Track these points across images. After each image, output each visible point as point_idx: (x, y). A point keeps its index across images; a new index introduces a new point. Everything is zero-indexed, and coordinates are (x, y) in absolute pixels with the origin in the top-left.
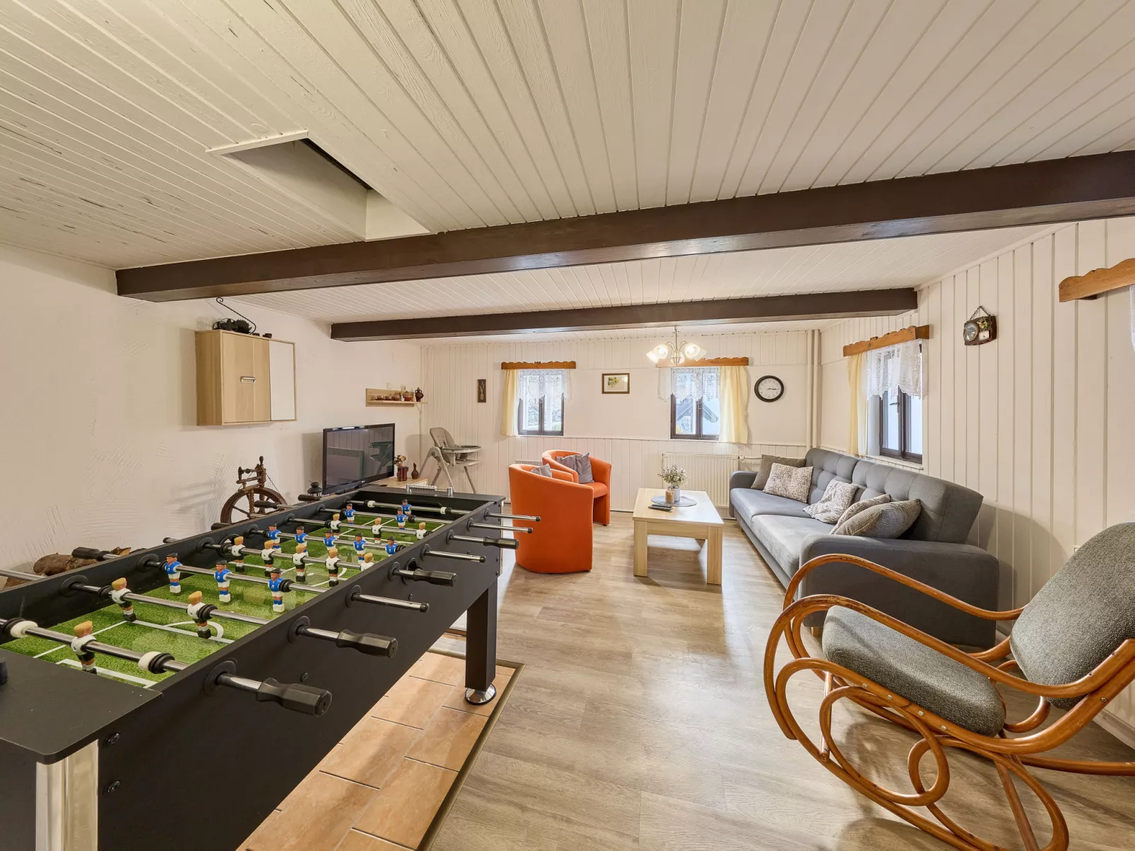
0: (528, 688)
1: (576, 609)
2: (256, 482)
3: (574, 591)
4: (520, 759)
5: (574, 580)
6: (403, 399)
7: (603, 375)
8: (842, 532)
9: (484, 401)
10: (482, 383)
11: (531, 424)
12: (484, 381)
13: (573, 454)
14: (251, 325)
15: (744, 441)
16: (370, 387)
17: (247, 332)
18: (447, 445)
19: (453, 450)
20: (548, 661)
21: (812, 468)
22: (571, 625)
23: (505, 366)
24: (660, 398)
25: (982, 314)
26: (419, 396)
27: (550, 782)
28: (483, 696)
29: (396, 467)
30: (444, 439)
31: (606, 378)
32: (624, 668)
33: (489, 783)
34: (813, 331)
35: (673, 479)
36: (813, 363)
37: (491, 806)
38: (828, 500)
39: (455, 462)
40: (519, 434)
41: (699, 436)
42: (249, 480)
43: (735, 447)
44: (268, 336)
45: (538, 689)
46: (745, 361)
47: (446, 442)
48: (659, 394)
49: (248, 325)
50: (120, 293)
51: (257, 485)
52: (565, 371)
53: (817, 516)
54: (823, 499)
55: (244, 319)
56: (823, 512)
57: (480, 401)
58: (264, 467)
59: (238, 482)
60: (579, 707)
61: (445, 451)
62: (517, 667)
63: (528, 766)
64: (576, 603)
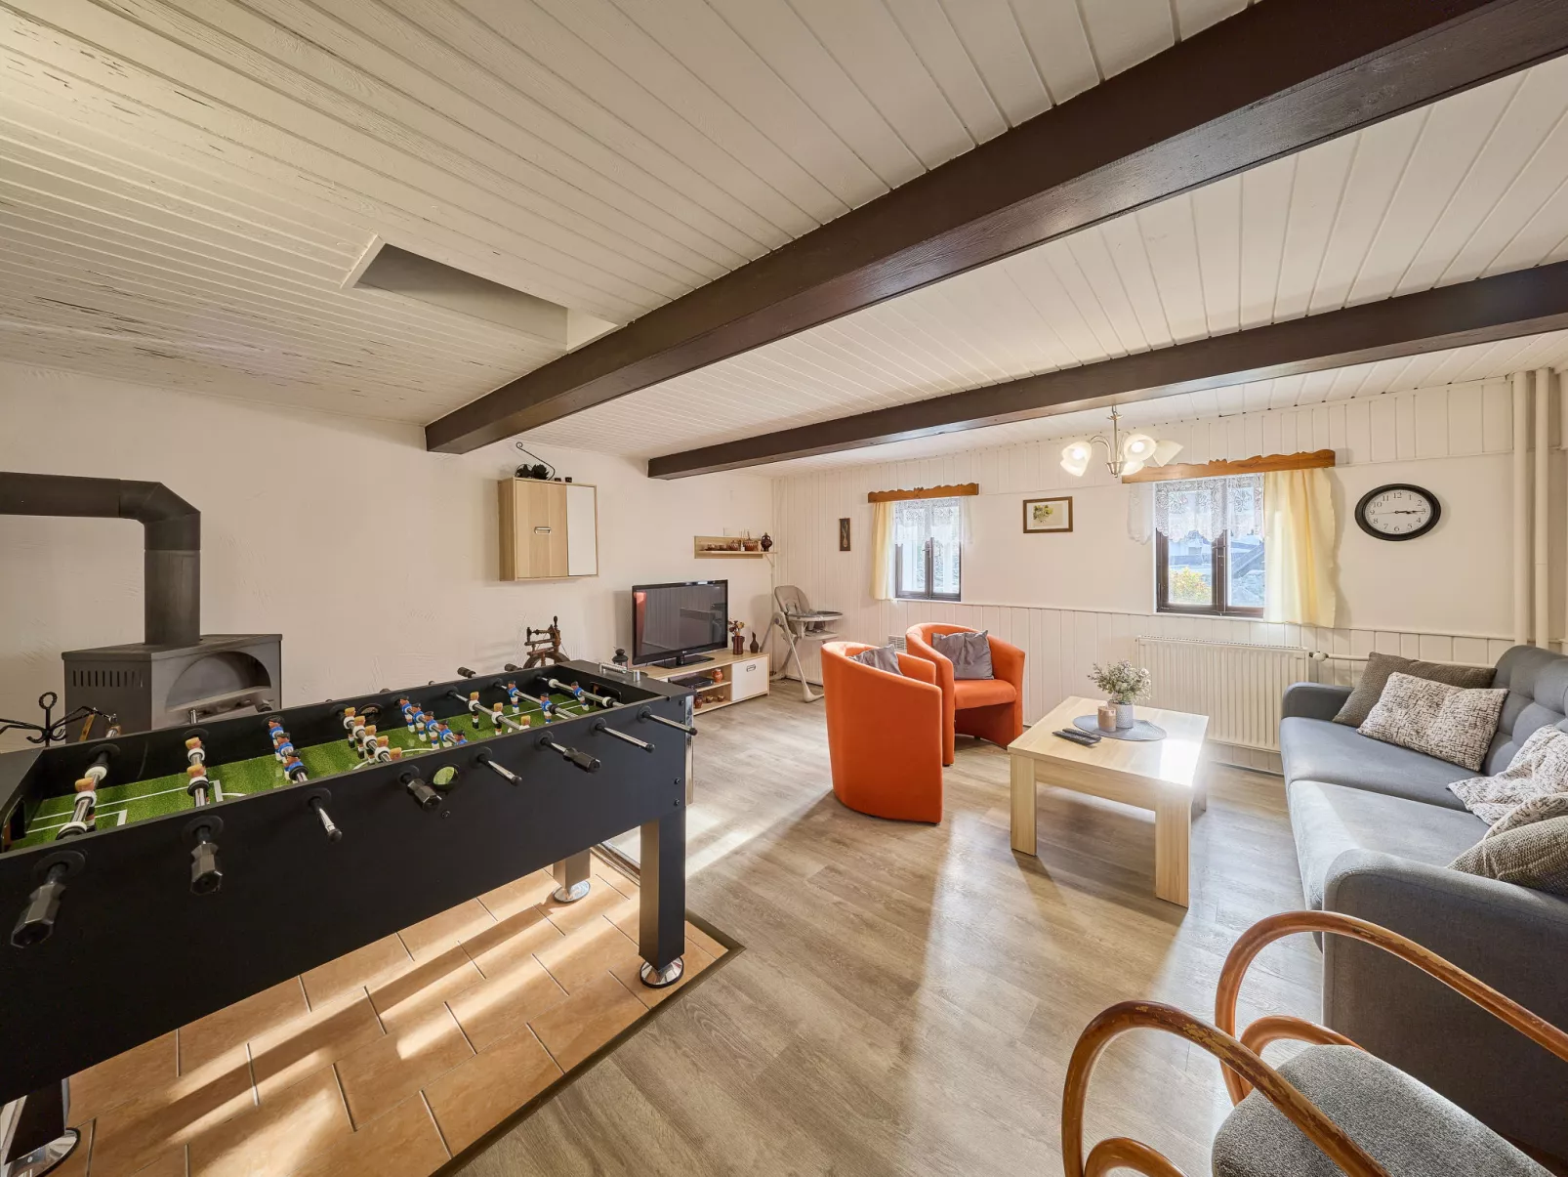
0: (724, 987)
1: (874, 882)
2: (550, 645)
3: (890, 851)
4: (643, 1093)
5: (900, 834)
6: (743, 549)
7: (1025, 502)
8: (1471, 863)
9: (848, 549)
10: (845, 524)
11: (913, 582)
12: (848, 520)
13: (961, 631)
14: (548, 469)
15: (1327, 619)
16: (699, 534)
17: (545, 478)
18: (799, 610)
19: (799, 618)
20: (781, 954)
21: (1503, 691)
22: (852, 907)
23: (874, 498)
24: (1133, 538)
26: (766, 544)
27: (657, 1150)
28: (660, 975)
29: (731, 635)
30: (797, 601)
31: (1031, 507)
32: (888, 1007)
33: (586, 1109)
34: (1531, 375)
35: (1118, 686)
36: (1531, 447)
37: (565, 1146)
38: (1523, 773)
39: (803, 634)
40: (897, 596)
41: (1219, 607)
42: (540, 642)
43: (1307, 634)
44: (568, 480)
45: (738, 992)
46: (1326, 459)
47: (798, 605)
48: (1130, 531)
49: (545, 469)
50: (429, 448)
51: (549, 649)
52: (963, 499)
53: (1479, 809)
54: (1509, 770)
55: (542, 463)
56: (1500, 801)
57: (842, 548)
58: (559, 628)
59: (526, 644)
60: (774, 1045)
61: (790, 618)
62: (733, 947)
63: (646, 1109)
64: (882, 872)
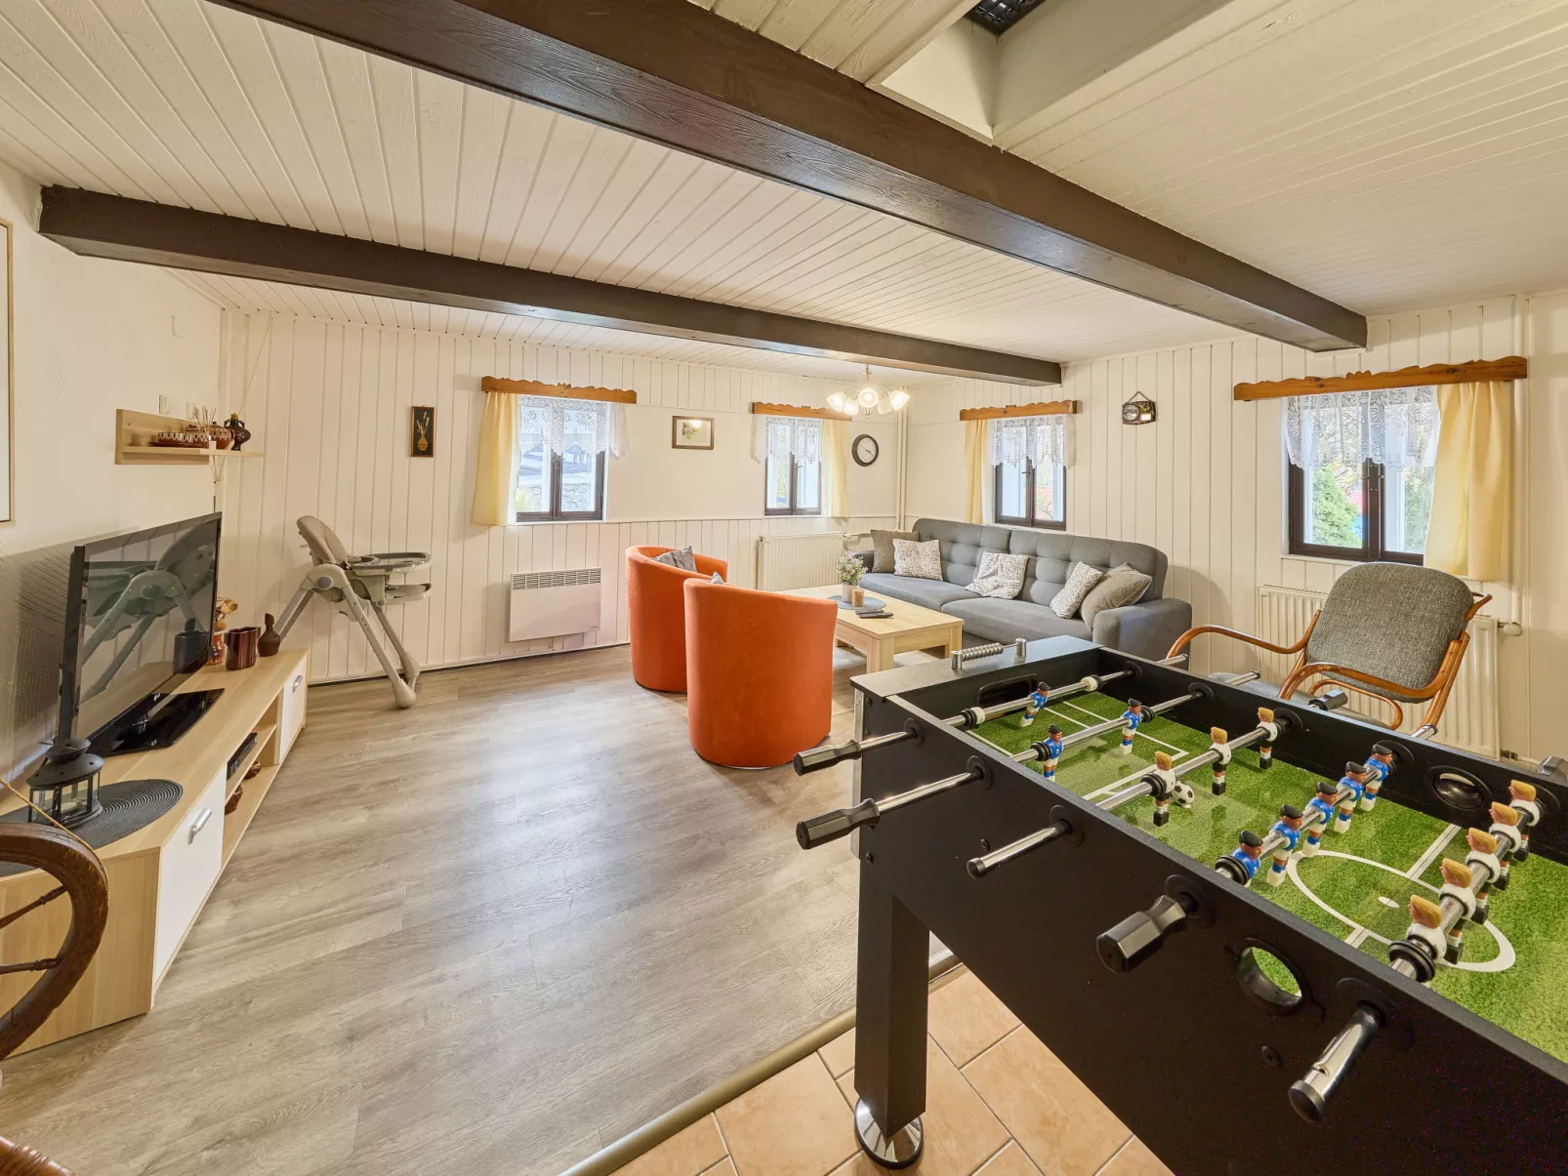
7: (675, 418)
9: (428, 452)
10: (423, 416)
12: (430, 411)
13: (668, 550)
21: (936, 541)
23: (489, 385)
25: (1140, 398)
26: (239, 434)
31: (679, 424)
38: (993, 574)
39: (383, 596)
41: (793, 510)
43: (834, 522)
56: (995, 588)
57: (417, 452)
